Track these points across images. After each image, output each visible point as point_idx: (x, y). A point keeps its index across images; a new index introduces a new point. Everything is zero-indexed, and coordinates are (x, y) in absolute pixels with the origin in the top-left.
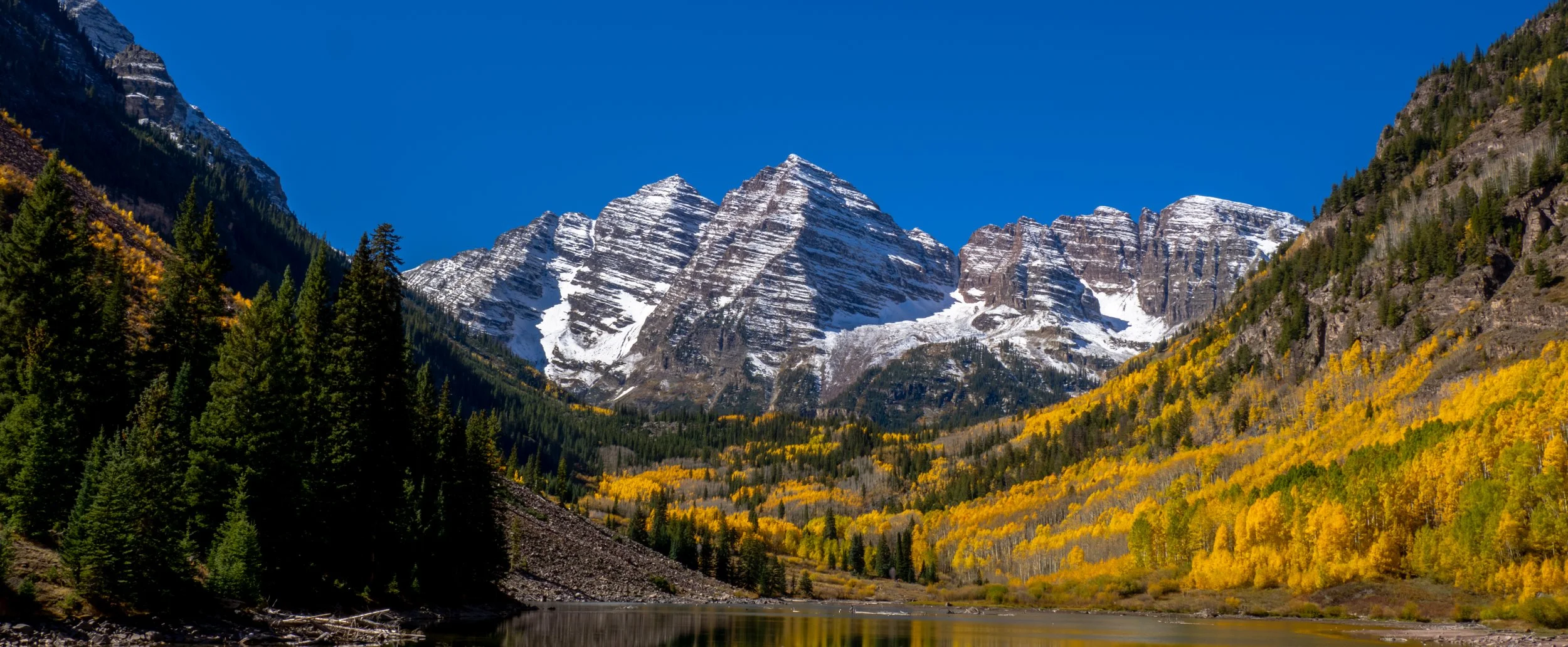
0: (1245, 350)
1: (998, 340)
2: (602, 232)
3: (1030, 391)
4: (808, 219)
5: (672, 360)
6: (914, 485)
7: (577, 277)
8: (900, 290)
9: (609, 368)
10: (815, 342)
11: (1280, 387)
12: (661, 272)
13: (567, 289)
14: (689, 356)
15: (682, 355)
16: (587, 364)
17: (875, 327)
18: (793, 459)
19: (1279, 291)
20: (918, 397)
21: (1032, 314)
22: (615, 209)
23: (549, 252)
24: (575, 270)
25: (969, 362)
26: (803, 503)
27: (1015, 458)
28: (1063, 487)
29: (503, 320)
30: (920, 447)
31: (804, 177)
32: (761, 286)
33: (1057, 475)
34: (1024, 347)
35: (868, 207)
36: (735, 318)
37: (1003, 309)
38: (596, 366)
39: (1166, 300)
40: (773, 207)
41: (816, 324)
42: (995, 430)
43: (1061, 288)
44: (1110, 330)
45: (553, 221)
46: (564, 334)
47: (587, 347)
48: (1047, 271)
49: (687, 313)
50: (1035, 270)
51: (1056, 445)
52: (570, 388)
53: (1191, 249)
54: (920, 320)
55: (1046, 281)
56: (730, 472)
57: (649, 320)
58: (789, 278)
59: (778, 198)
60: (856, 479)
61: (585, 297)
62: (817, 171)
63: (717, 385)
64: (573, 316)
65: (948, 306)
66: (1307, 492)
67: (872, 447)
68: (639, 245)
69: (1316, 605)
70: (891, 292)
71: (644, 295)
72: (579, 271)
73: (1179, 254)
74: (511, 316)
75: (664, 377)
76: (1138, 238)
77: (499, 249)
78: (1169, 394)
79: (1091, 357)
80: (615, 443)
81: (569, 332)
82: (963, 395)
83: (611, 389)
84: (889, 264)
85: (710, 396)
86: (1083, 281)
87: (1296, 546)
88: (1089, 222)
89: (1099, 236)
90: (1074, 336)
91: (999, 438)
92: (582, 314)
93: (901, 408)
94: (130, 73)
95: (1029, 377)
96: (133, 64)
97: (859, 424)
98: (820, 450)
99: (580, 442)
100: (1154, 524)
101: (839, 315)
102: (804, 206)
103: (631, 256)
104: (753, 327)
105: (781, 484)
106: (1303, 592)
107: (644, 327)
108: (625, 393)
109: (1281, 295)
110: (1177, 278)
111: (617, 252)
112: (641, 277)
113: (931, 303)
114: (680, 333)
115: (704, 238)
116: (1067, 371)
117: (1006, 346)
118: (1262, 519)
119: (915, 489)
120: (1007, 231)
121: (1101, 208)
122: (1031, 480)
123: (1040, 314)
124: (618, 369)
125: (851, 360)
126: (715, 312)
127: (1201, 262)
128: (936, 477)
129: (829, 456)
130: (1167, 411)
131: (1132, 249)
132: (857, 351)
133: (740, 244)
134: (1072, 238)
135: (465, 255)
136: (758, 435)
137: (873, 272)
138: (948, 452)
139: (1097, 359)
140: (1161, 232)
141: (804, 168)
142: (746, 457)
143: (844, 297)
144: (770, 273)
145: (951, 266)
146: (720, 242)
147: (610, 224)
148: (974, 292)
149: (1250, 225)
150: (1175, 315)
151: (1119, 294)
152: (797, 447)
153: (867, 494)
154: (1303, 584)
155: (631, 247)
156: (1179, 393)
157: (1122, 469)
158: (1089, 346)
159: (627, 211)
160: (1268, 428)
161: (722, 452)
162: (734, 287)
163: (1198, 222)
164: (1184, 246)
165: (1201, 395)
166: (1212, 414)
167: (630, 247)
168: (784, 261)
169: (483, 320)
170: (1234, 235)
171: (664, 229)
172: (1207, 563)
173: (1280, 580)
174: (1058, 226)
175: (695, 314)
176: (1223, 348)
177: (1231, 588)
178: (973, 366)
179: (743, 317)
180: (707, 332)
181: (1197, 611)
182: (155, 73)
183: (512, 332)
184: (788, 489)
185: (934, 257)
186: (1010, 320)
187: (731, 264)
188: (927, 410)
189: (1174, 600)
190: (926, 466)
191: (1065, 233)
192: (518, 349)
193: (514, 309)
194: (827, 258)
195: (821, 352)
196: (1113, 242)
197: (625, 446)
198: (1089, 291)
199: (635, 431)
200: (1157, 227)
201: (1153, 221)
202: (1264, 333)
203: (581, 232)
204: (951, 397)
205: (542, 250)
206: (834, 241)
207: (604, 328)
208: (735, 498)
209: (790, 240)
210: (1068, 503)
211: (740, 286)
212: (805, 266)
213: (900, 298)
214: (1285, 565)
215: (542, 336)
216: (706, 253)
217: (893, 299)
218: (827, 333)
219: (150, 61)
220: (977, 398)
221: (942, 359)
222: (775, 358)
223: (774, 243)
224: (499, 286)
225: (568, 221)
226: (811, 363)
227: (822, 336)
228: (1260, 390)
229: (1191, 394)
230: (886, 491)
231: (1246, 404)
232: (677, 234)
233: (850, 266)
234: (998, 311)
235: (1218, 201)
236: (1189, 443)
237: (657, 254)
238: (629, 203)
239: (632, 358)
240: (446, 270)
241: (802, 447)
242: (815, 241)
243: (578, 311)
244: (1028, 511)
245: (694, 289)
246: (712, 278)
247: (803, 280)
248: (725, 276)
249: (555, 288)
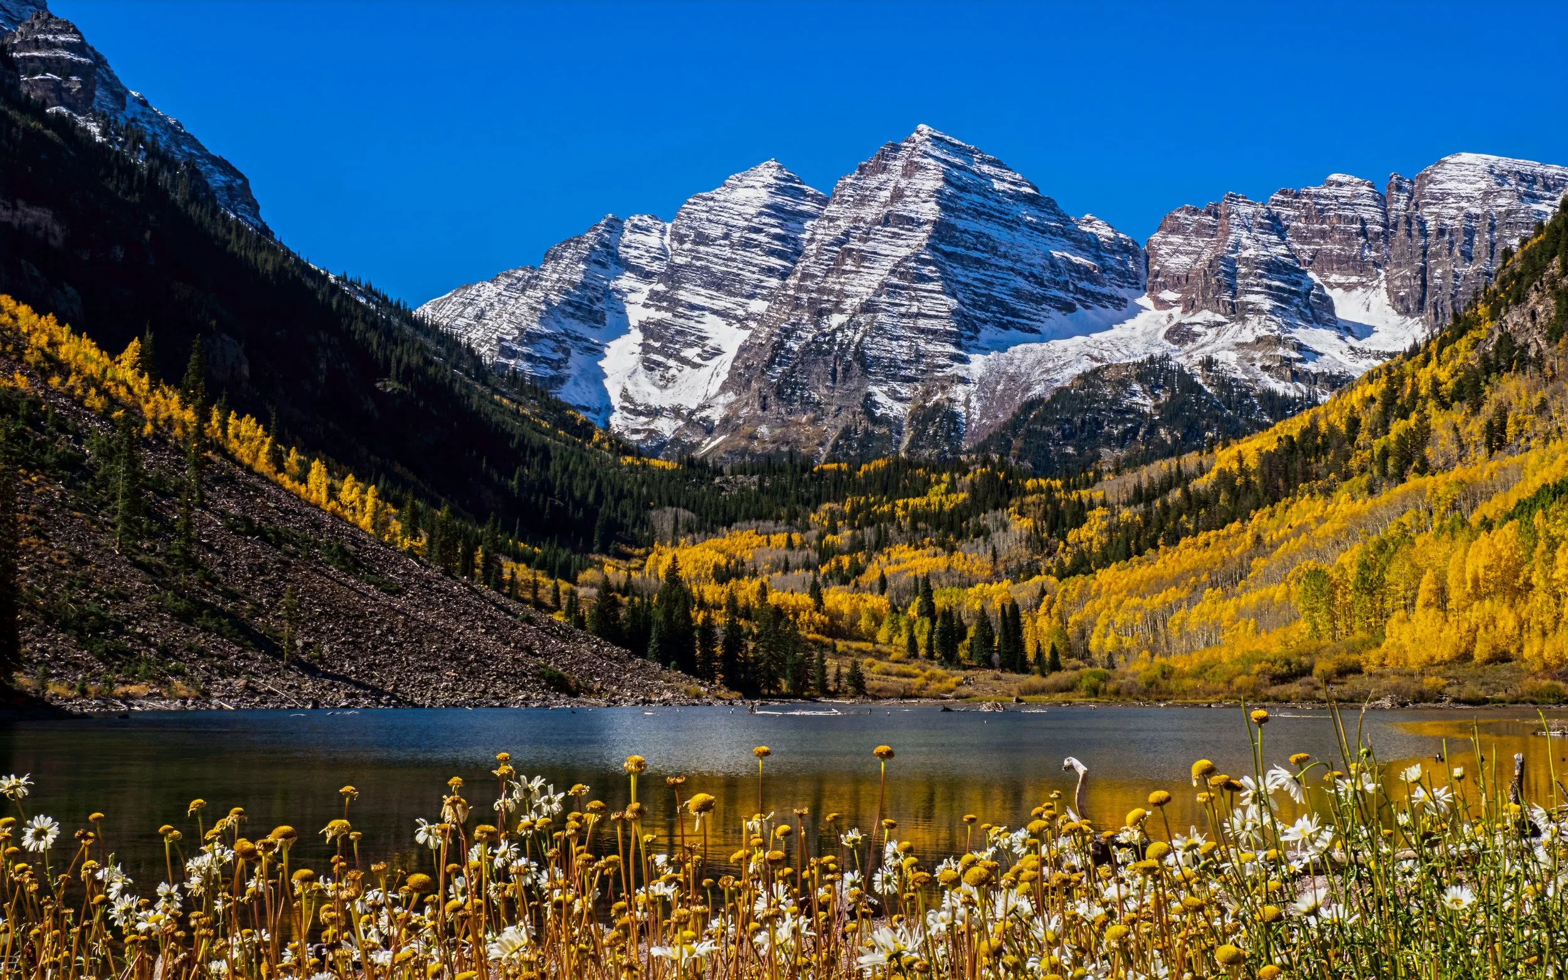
0: (1506, 339)
1: (1198, 357)
2: (681, 239)
3: (1242, 421)
4: (944, 208)
5: (772, 399)
6: (1062, 544)
7: (650, 298)
8: (1069, 297)
9: (692, 413)
10: (958, 369)
11: (1551, 386)
12: (756, 287)
13: (636, 314)
14: (793, 393)
15: (785, 391)
16: (664, 409)
17: (1036, 346)
18: (904, 517)
19: (1553, 256)
20: (1093, 435)
21: (1244, 320)
22: (696, 207)
23: (613, 267)
24: (646, 289)
25: (1160, 387)
26: (912, 574)
27: (1195, 503)
28: (1248, 537)
29: (555, 357)
30: (1074, 496)
31: (937, 153)
32: (884, 298)
33: (1242, 522)
34: (1233, 365)
35: (1023, 189)
36: (851, 342)
37: (1206, 315)
38: (676, 412)
39: (1424, 295)
40: (898, 195)
41: (958, 345)
42: (1174, 469)
43: (1282, 285)
44: (1350, 339)
45: (615, 226)
46: (634, 372)
47: (665, 387)
48: (1262, 263)
49: (788, 338)
50: (1247, 261)
51: (1248, 483)
52: (643, 441)
53: (1457, 224)
54: (1096, 336)
55: (1261, 276)
56: (821, 537)
57: (743, 349)
58: (920, 286)
59: (903, 183)
60: (985, 540)
61: (659, 323)
62: (954, 145)
63: (831, 428)
64: (646, 348)
65: (1132, 315)
66: (1557, 518)
67: (1009, 499)
68: (727, 252)
69: (1561, 684)
70: (1057, 300)
71: (735, 317)
72: (651, 291)
73: (1441, 232)
74: (567, 352)
75: (762, 421)
76: (1385, 214)
77: (549, 267)
78: (1402, 406)
79: (1324, 373)
80: (671, 504)
81: (641, 368)
82: (1152, 429)
83: (696, 439)
84: (1053, 263)
85: (821, 444)
86: (1311, 275)
87: (1539, 598)
88: (1318, 196)
89: (1332, 214)
90: (1300, 347)
91: (1179, 479)
93: (1070, 450)
94: (38, 48)
95: (1240, 402)
96: (41, 37)
97: (993, 468)
98: (941, 505)
99: (626, 503)
100: (1336, 576)
101: (987, 333)
102: (938, 191)
103: (718, 268)
104: (875, 353)
105: (886, 550)
106: (1546, 666)
107: (735, 360)
108: (714, 444)
109: (1556, 261)
110: (1438, 264)
111: (698, 264)
112: (731, 294)
113: (1111, 311)
114: (780, 364)
115: (811, 240)
116: (1291, 393)
117: (1208, 364)
118: (1488, 562)
119: (1064, 551)
120: (1209, 213)
121: (1334, 177)
122: (1208, 529)
123: (1254, 320)
124: (704, 414)
125: (1004, 390)
126: (825, 335)
127: (1470, 242)
128: (1090, 534)
129: (952, 511)
130: (1397, 427)
131: (1378, 228)
132: (1012, 378)
133: (855, 244)
134: (1296, 218)
135: (508, 276)
136: (861, 489)
137: (1032, 275)
138: (1110, 499)
139: (1331, 376)
140: (1416, 204)
141: (937, 141)
142: (843, 517)
143: (994, 308)
144: (895, 281)
145: (1136, 263)
146: (831, 244)
147: (690, 228)
148: (1168, 295)
149: (1538, 189)
150: (1436, 314)
151: (1360, 289)
152: (911, 501)
153: (999, 560)
154: (1546, 655)
155: (716, 258)
156: (1415, 404)
157: (1330, 508)
158: (1320, 359)
159: (711, 209)
160: (1532, 443)
161: (815, 512)
162: (849, 301)
163: (1466, 189)
164: (1448, 222)
165: (1445, 405)
166: (1456, 429)
167: (716, 256)
168: (913, 264)
169: (529, 358)
170: (1515, 205)
171: (758, 231)
172: (1407, 628)
173: (1513, 650)
174: (1278, 203)
175: (800, 338)
176: (1478, 341)
177: (1439, 664)
178: (1165, 391)
179: (862, 340)
180: (815, 362)
181: (1378, 699)
182: (67, 46)
183: (567, 372)
184: (894, 557)
185: (1114, 252)
186: (1214, 330)
187: (845, 272)
188: (1105, 451)
189: (1353, 683)
190: (1079, 519)
191: (1286, 212)
192: (568, 394)
193: (569, 342)
194: (970, 258)
195: (964, 381)
196: (1352, 221)
197: (686, 507)
198: (1320, 287)
199: (704, 488)
200: (1410, 199)
201: (1406, 190)
202: (1533, 315)
203: (653, 240)
204: (1137, 434)
205: (603, 265)
206: (979, 235)
207: (685, 361)
208: (824, 570)
209: (921, 236)
210: (1251, 558)
211: (857, 300)
212: (943, 270)
213: (1069, 308)
214: (1521, 628)
215: (605, 376)
216: (813, 259)
217: (1059, 309)
218: (972, 357)
219: (61, 32)
220: (1170, 433)
221: (1124, 383)
222: (905, 391)
223: (900, 242)
224: (550, 313)
225: (635, 226)
226: (952, 396)
227: (964, 360)
228: (1524, 393)
229: (1431, 403)
230: (1025, 554)
231: (1502, 412)
232: (776, 237)
233: (1001, 268)
234: (1199, 318)
235: (1493, 158)
236: (1424, 469)
237: (751, 264)
238: (712, 199)
239: (721, 399)
240: (485, 296)
241: (917, 501)
242: (954, 236)
243: (651, 342)
244: (1196, 572)
245: (797, 307)
246: (820, 291)
247: (938, 288)
248: (837, 287)
249: (622, 313)
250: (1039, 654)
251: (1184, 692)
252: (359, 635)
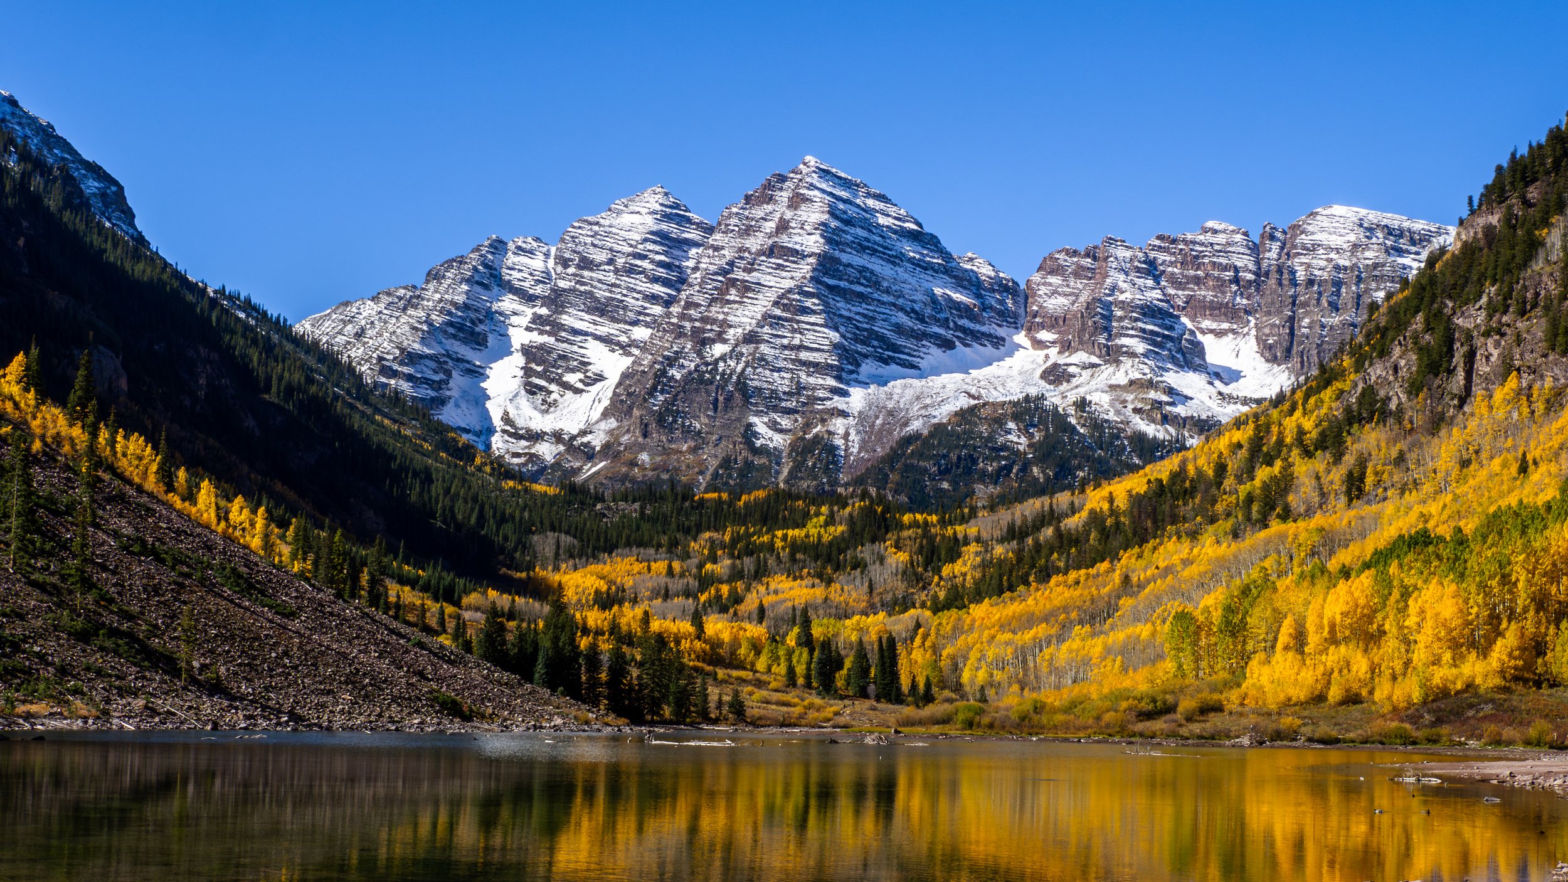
0: (1369, 392)
1: (1072, 397)
2: (565, 263)
3: (1112, 462)
4: (829, 241)
5: (653, 427)
6: (936, 579)
7: (533, 321)
8: (948, 334)
9: (573, 438)
10: (838, 402)
11: (1409, 439)
12: (640, 313)
13: (519, 336)
14: (675, 421)
15: (665, 419)
16: (545, 433)
17: (915, 382)
18: (783, 548)
19: (1417, 312)
20: (968, 471)
21: (1118, 362)
22: (581, 232)
23: (496, 289)
24: (529, 312)
25: (1034, 426)
26: (790, 604)
27: (1065, 541)
28: (1117, 577)
29: (436, 378)
30: (950, 531)
31: (823, 186)
32: (766, 329)
33: (1111, 562)
34: (1106, 406)
35: (907, 225)
36: (733, 371)
37: (1081, 357)
38: (557, 436)
39: (1292, 343)
40: (783, 226)
41: (839, 378)
42: (1047, 508)
43: (1156, 329)
44: (1217, 383)
45: (499, 248)
46: (516, 395)
47: (547, 411)
48: (1137, 306)
49: (671, 366)
50: (1123, 305)
51: (1118, 524)
52: (525, 464)
53: (1325, 276)
54: (974, 373)
55: (1136, 320)
56: (701, 566)
57: (625, 376)
58: (802, 318)
59: (789, 215)
60: (862, 573)
61: (542, 347)
62: (839, 178)
63: (711, 459)
64: (528, 372)
65: (1010, 354)
66: (1411, 568)
67: (887, 532)
68: (611, 278)
69: (1408, 726)
70: (937, 336)
71: (618, 344)
72: (534, 314)
73: (1311, 282)
74: (448, 374)
75: (642, 448)
76: (1258, 263)
77: (431, 287)
78: (1268, 454)
79: (1192, 417)
80: (553, 529)
81: (523, 392)
82: (1025, 468)
83: (577, 464)
84: (934, 300)
85: (701, 473)
86: (1184, 320)
87: (1391, 644)
88: (1194, 243)
89: (1206, 260)
90: (1170, 391)
91: (1051, 517)
92: (539, 369)
93: (945, 485)
95: (1112, 444)
97: (872, 501)
98: (820, 536)
99: (508, 528)
100: (1201, 618)
101: (868, 367)
102: (823, 224)
103: (601, 294)
104: (756, 383)
105: (765, 580)
106: (1395, 709)
107: (617, 386)
108: (594, 469)
109: (1420, 318)
110: (1307, 314)
111: (582, 288)
112: (614, 320)
113: (989, 350)
114: (662, 392)
115: (696, 269)
116: (1161, 436)
117: (1082, 404)
118: (1345, 608)
119: (938, 585)
120: (1087, 255)
121: (1210, 224)
122: (1079, 568)
123: (1127, 363)
124: (585, 440)
125: (883, 425)
126: (707, 364)
127: (1338, 294)
128: (964, 570)
129: (831, 543)
130: (1263, 474)
131: (1250, 277)
132: (891, 413)
133: (739, 275)
134: (1172, 264)
135: (389, 294)
136: (741, 519)
137: (913, 310)
138: (985, 535)
139: (1200, 420)
140: (1288, 254)
141: (824, 173)
142: (723, 546)
143: (875, 343)
144: (778, 312)
145: (1015, 302)
146: (716, 274)
147: (575, 252)
148: (1044, 335)
149: (1403, 243)
150: (1302, 363)
151: (1231, 336)
152: (790, 533)
153: (875, 592)
154: (1395, 698)
155: (601, 283)
156: (1280, 452)
157: (1195, 551)
158: (1189, 403)
159: (596, 233)
160: (1389, 493)
161: (695, 541)
162: (732, 331)
163: (1336, 241)
164: (1316, 272)
165: (1308, 454)
166: (1318, 478)
167: (600, 281)
168: (797, 297)
169: (409, 378)
170: (1382, 257)
171: (643, 257)
172: (1266, 670)
173: (1364, 693)
174: (1155, 248)
175: (683, 366)
176: (1342, 392)
177: (1295, 705)
178: (1039, 431)
179: (744, 370)
180: (697, 391)
181: (1238, 737)
183: (448, 393)
184: (773, 586)
185: (994, 291)
186: (1089, 371)
187: (729, 302)
188: (979, 488)
189: (1215, 721)
190: (954, 554)
191: (1162, 257)
192: (449, 415)
193: (450, 363)
194: (853, 292)
195: (844, 414)
196: (1226, 268)
197: (567, 533)
198: (1192, 333)
199: (586, 514)
200: (1282, 248)
201: (1278, 240)
202: (1396, 369)
203: (537, 263)
204: (1010, 471)
205: (486, 287)
206: (863, 270)
207: (567, 386)
208: (703, 598)
209: (805, 268)
210: (1119, 598)
211: (740, 330)
212: (826, 304)
213: (947, 345)
214: (1373, 672)
215: (489, 398)
216: (697, 288)
217: (939, 346)
218: (851, 390)
220: (1043, 472)
221: (999, 421)
222: (785, 422)
223: (784, 274)
224: (432, 333)
225: (519, 248)
226: (831, 428)
227: (844, 394)
228: (1383, 444)
229: (1295, 452)
230: (900, 587)
231: (1362, 462)
232: (661, 264)
233: (883, 303)
234: (1074, 359)
235: (1363, 212)
236: (1286, 515)
237: (635, 290)
238: (597, 223)
239: (603, 426)
240: (365, 314)
241: (797, 532)
242: (838, 270)
243: (533, 366)
244: (1065, 609)
245: (681, 335)
246: (704, 320)
247: (821, 321)
248: (721, 317)
249: (505, 335)
250: (914, 686)
251: (1055, 727)
252: (254, 658)
